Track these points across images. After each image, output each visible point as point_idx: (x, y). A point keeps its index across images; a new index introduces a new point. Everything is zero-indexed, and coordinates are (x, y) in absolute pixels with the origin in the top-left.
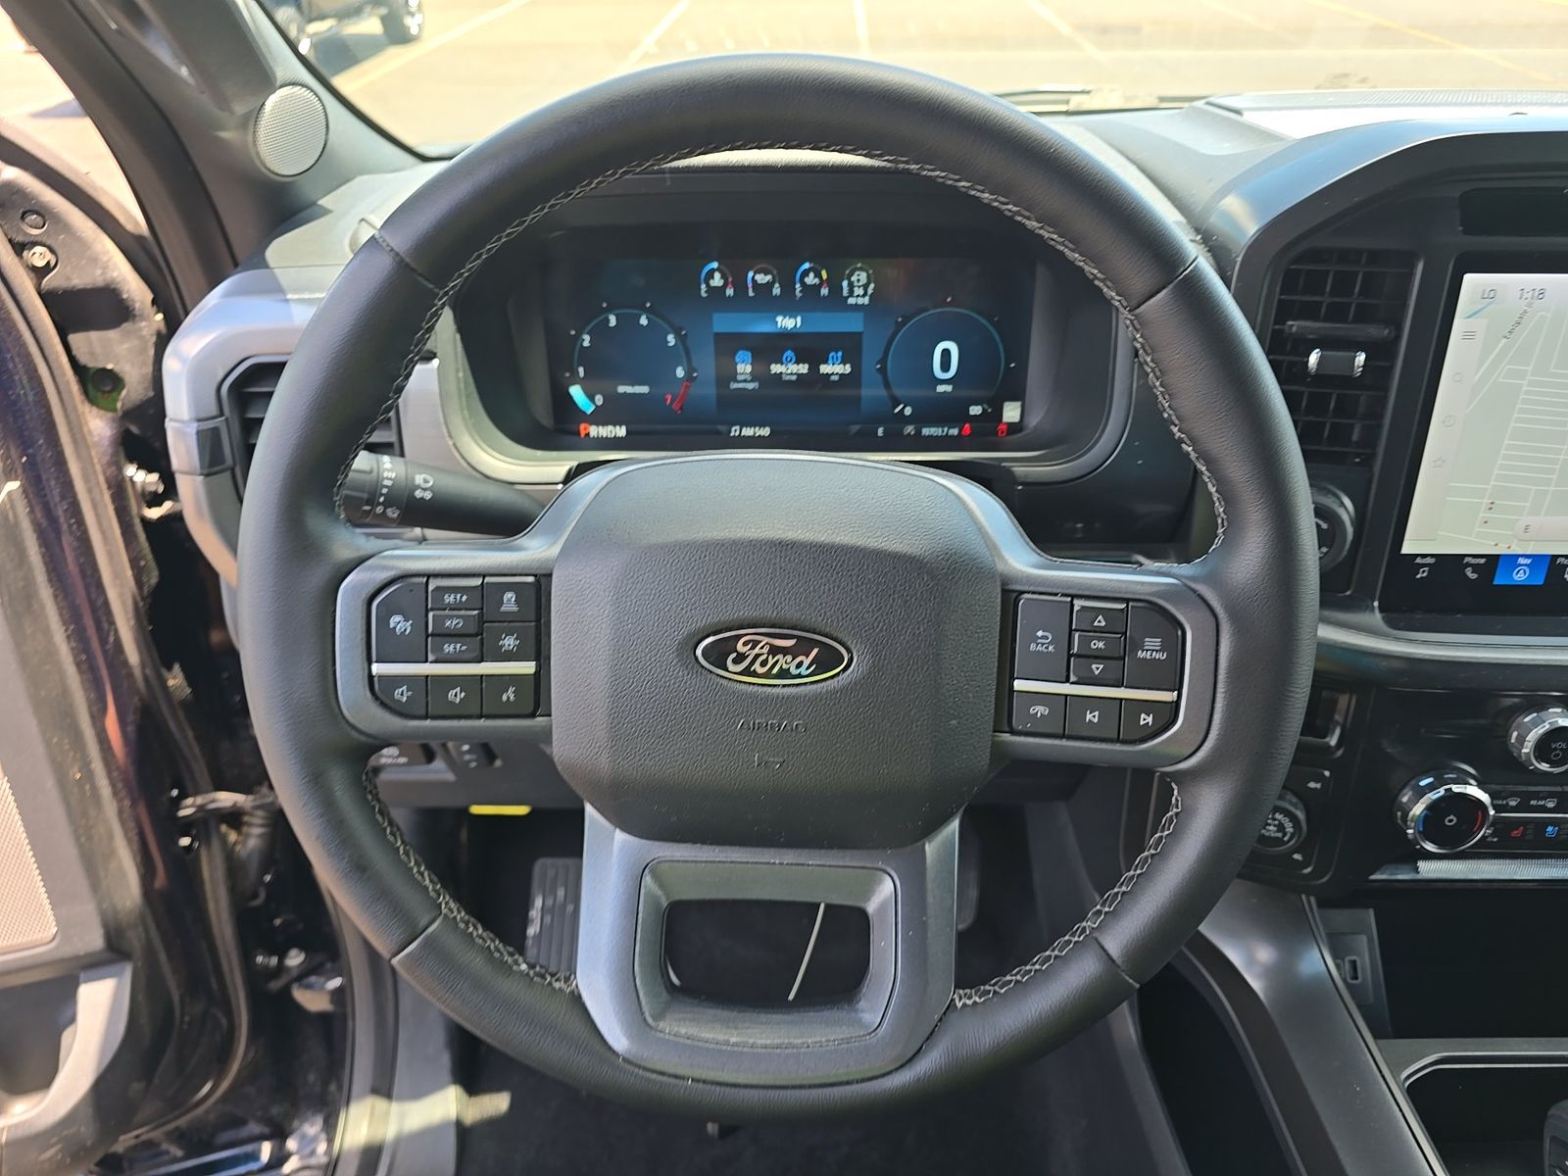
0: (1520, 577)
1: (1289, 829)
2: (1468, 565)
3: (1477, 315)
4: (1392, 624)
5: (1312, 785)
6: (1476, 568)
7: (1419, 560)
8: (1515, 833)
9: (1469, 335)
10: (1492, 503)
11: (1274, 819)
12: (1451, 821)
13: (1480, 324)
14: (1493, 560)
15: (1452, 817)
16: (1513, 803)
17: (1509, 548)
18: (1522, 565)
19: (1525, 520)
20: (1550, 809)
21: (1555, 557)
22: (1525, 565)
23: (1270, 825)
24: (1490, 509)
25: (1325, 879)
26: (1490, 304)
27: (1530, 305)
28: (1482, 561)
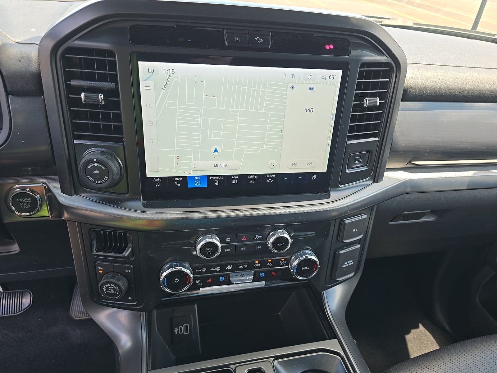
0: (197, 185)
1: (118, 290)
2: (176, 181)
3: (149, 79)
4: (146, 206)
5: (127, 271)
6: (179, 182)
7: (154, 180)
8: (208, 281)
9: (148, 88)
10: (178, 156)
11: (112, 287)
12: (176, 281)
13: (150, 83)
14: (185, 179)
15: (177, 279)
16: (204, 271)
17: (190, 173)
18: (197, 180)
19: (193, 163)
20: (218, 271)
21: (209, 177)
22: (198, 180)
23: (110, 289)
24: (178, 159)
25: (141, 307)
26: (153, 75)
27: (170, 76)
28: (181, 179)
